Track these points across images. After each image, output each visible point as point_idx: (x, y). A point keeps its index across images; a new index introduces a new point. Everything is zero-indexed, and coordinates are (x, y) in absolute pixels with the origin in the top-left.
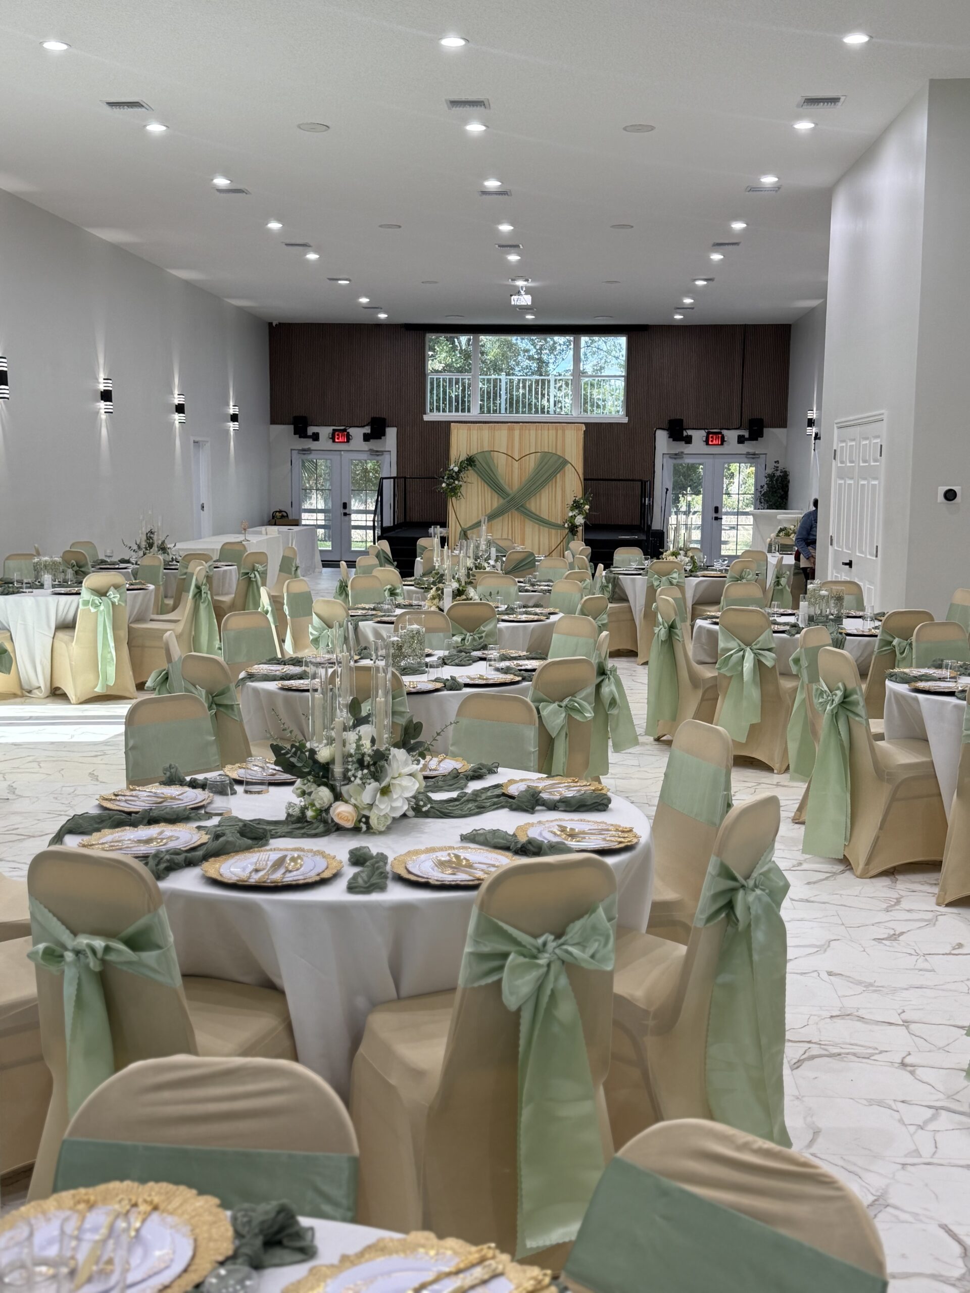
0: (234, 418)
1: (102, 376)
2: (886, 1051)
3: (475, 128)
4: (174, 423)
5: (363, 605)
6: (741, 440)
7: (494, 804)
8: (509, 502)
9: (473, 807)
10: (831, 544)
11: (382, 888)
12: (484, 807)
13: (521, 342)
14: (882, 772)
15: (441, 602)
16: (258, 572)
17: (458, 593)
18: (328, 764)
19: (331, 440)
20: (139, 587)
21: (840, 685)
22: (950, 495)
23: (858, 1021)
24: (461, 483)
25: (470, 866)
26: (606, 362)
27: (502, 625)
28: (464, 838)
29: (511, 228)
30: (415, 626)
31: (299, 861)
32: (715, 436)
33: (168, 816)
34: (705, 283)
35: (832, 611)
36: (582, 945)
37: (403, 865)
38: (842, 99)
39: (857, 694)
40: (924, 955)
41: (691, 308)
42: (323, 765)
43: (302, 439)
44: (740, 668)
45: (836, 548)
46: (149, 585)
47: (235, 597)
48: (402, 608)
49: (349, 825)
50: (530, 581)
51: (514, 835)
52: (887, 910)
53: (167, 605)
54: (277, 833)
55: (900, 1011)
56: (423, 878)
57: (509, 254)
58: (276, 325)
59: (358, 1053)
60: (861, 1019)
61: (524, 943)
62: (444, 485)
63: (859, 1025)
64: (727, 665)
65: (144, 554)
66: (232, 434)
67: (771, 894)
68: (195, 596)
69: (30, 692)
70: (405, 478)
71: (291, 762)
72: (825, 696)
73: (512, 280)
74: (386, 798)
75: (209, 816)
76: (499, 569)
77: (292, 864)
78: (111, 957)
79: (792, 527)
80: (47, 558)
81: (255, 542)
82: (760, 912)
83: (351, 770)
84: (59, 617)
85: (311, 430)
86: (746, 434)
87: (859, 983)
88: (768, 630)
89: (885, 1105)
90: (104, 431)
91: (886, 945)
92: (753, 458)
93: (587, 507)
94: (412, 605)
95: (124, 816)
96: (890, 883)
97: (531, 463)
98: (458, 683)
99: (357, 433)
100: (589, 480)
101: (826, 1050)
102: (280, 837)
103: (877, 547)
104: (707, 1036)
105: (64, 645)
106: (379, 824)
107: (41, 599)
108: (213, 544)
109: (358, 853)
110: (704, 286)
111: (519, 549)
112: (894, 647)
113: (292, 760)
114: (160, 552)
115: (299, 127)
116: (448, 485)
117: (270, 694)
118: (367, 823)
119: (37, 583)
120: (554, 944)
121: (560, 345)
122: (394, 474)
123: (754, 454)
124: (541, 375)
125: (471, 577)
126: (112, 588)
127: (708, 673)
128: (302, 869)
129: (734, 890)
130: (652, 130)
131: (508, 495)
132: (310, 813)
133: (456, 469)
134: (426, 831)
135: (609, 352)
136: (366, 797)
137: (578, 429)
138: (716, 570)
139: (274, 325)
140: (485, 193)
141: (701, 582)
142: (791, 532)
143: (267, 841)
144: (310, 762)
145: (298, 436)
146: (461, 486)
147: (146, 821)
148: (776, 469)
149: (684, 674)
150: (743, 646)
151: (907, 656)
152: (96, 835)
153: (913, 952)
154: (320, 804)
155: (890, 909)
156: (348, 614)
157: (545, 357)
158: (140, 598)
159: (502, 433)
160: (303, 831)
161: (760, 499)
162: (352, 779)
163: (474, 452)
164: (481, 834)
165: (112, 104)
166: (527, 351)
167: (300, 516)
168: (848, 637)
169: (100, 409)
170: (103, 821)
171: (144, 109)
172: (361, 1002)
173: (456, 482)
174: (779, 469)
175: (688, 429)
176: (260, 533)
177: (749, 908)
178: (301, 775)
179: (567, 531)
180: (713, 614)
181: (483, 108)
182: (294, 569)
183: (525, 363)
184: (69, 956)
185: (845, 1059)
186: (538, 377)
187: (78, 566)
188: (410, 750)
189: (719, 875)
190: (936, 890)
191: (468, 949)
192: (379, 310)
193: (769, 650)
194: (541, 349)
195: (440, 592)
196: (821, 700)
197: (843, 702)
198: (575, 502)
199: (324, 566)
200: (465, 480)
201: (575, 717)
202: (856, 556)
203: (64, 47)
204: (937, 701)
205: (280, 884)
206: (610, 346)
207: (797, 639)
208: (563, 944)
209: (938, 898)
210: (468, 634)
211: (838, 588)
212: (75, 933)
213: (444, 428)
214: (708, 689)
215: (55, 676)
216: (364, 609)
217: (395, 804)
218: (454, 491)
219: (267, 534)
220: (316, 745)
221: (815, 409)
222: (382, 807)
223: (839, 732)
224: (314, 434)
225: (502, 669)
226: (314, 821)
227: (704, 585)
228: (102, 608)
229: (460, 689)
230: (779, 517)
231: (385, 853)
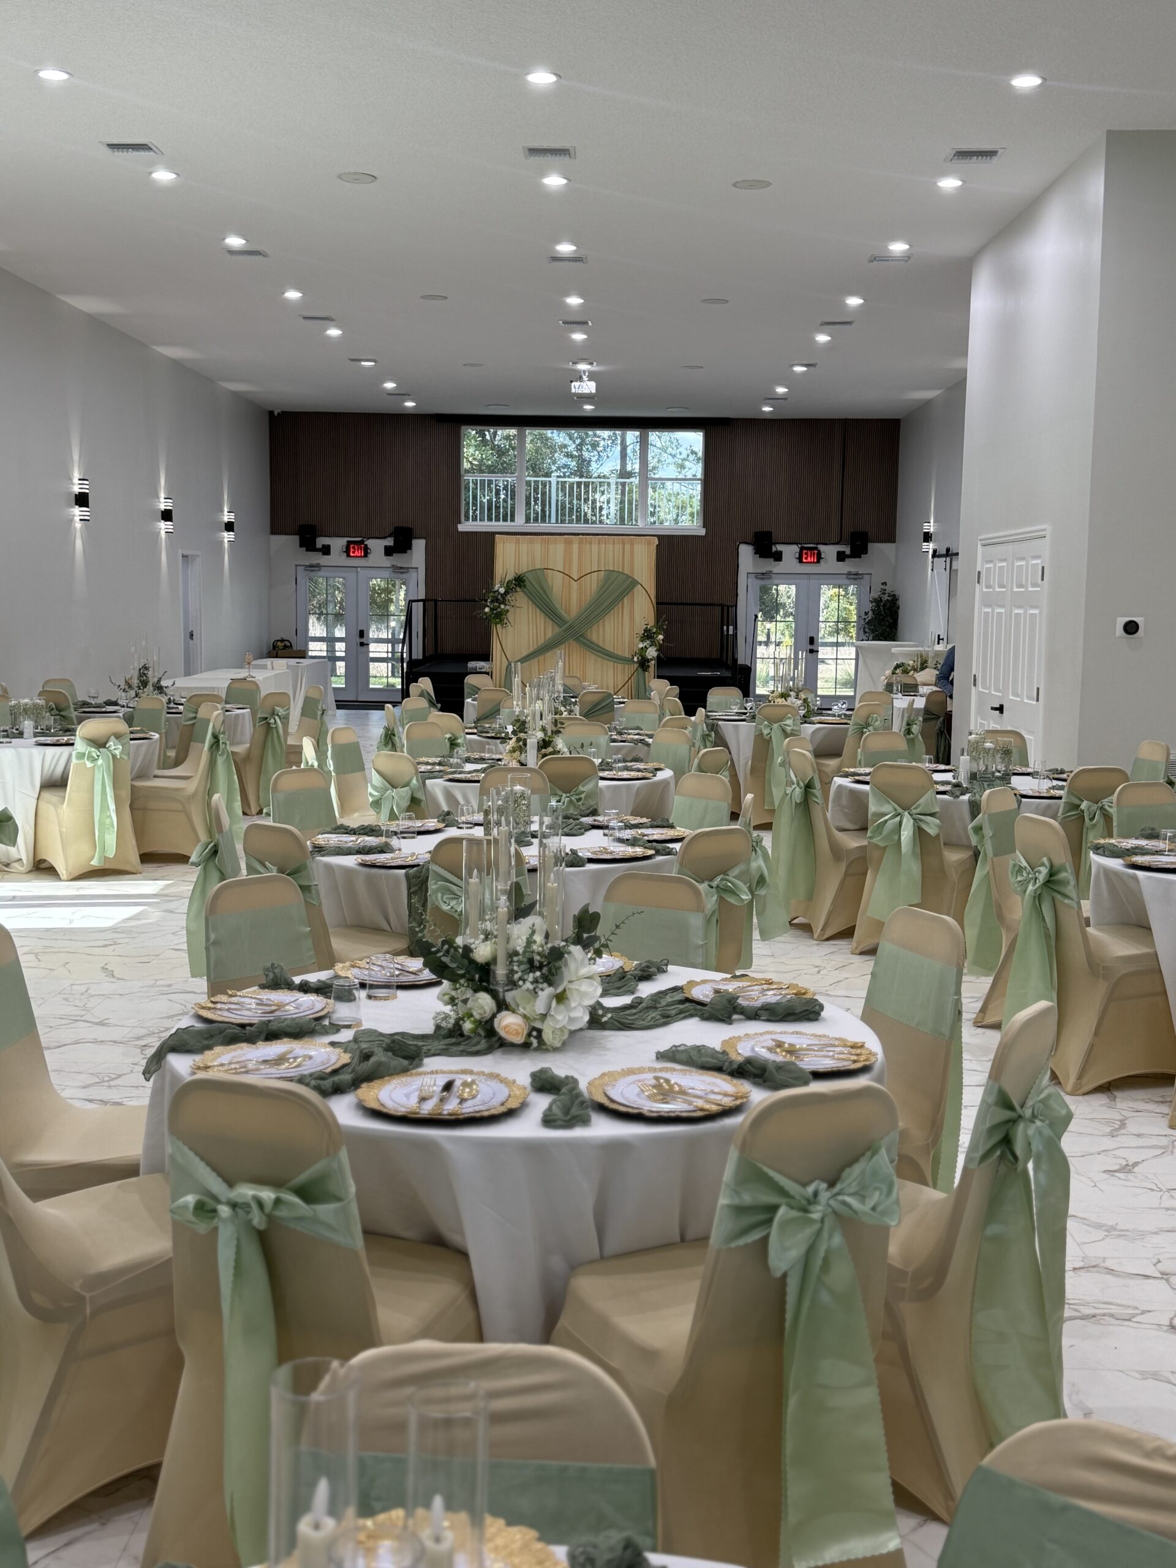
0: (229, 527)
1: (76, 476)
2: (1149, 1311)
3: (554, 181)
4: (159, 532)
5: (425, 759)
6: (841, 557)
7: (681, 1012)
8: (566, 631)
9: (658, 1017)
10: (975, 685)
11: (585, 1122)
12: (668, 1017)
13: (558, 436)
14: (1097, 967)
15: (523, 755)
16: (279, 717)
17: (544, 744)
18: (488, 964)
19: (345, 554)
20: (142, 735)
21: (1045, 860)
22: (1131, 628)
23: (1106, 1274)
24: (508, 607)
25: (683, 1092)
26: (659, 461)
27: (602, 783)
28: (661, 1056)
29: (581, 301)
30: (518, 788)
31: (475, 1087)
32: (809, 552)
33: (289, 1030)
34: (804, 369)
35: (999, 768)
36: (861, 1195)
37: (601, 1090)
38: (1000, 151)
39: (1067, 871)
40: (1169, 1190)
41: (784, 398)
42: (482, 965)
43: (310, 553)
44: (896, 837)
45: (981, 690)
46: (153, 734)
47: (250, 748)
48: (472, 763)
49: (519, 1040)
50: (615, 728)
51: (724, 1053)
52: (1112, 1135)
53: (169, 757)
54: (429, 1050)
55: (1155, 1261)
56: (633, 1108)
57: (574, 331)
58: (278, 414)
59: (559, 1325)
60: (1110, 1271)
61: (792, 1193)
62: (487, 610)
63: (1109, 1278)
64: (881, 833)
65: (137, 695)
66: (226, 545)
67: (1051, 1125)
68: (211, 747)
69: (7, 865)
70: (436, 601)
71: (441, 961)
72: (1025, 874)
73: (573, 363)
74: (562, 1007)
75: (336, 1028)
76: (578, 714)
77: (467, 1090)
78: (282, 1213)
79: (911, 663)
80: (26, 701)
81: (261, 678)
82: (1041, 1148)
83: (517, 972)
84: (45, 771)
85: (321, 541)
86: (847, 550)
87: (1099, 1226)
88: (931, 791)
89: (1163, 1379)
90: (79, 543)
91: (1120, 1178)
92: (855, 579)
93: (661, 637)
94: (484, 759)
95: (238, 1030)
96: (1108, 1101)
97: (592, 584)
98: (581, 858)
99: (377, 546)
100: (662, 604)
101: (1076, 1310)
102: (434, 1055)
103: (1038, 689)
104: (973, 1301)
105: (52, 808)
106: (554, 1038)
107: (23, 751)
108: (218, 680)
109: (543, 1076)
110: (803, 373)
111: (593, 688)
112: (1083, 811)
113: (444, 959)
114: (156, 692)
115: (340, 177)
116: (492, 609)
117: (347, 871)
118: (539, 1036)
119: (14, 731)
120: (828, 1194)
121: (604, 439)
122: (422, 596)
123: (857, 574)
124: (581, 476)
125: (559, 726)
126: (113, 738)
127: (852, 842)
128: (479, 1096)
129: (1013, 1122)
130: (768, 186)
131: (566, 623)
132: (468, 1026)
133: (502, 590)
134: (608, 1046)
135: (664, 449)
136: (540, 1006)
137: (649, 543)
138: (834, 715)
139: (276, 414)
140: (556, 259)
141: (819, 729)
142: (909, 668)
143: (422, 1060)
144: (466, 962)
145: (304, 549)
146: (508, 611)
147: (263, 1036)
148: (883, 592)
149: (823, 843)
150: (900, 810)
151: (1097, 822)
152: (208, 1054)
153: (1155, 1188)
154: (478, 1014)
155: (1115, 1133)
156: (417, 769)
157: (586, 455)
158: (143, 749)
159: (558, 547)
160: (461, 1048)
161: (864, 628)
162: (521, 983)
163: (523, 569)
164: (683, 1051)
165: (112, 146)
166: (565, 446)
167: (307, 645)
168: (1023, 800)
169: (74, 516)
170: (212, 1036)
171: (152, 153)
172: (557, 1263)
173: (502, 606)
174: (887, 592)
175: (778, 543)
176: (265, 667)
177: (1030, 1144)
178: (454, 979)
179: (636, 666)
180: (852, 770)
181: (567, 158)
182: (320, 713)
183: (563, 461)
184: (224, 1211)
185: (1102, 1322)
186: (577, 479)
187: (57, 710)
188: (585, 946)
189: (996, 1104)
190: (1165, 1109)
191: (723, 1201)
192: (407, 397)
193: (932, 815)
194: (581, 444)
195: (521, 743)
196: (1019, 879)
197: (1048, 881)
198: (646, 631)
199: (339, 707)
200: (512, 604)
201: (729, 900)
202: (1010, 700)
203: (64, 76)
204: (1161, 880)
205: (461, 1117)
206: (665, 442)
207: (963, 802)
208: (838, 1194)
209: (1170, 1120)
210: (564, 795)
211: (1005, 739)
212: (231, 1184)
213: (487, 540)
214: (853, 861)
215: (39, 846)
216: (427, 764)
217: (574, 1014)
218: (499, 617)
219: (273, 669)
220: (472, 941)
221: (932, 521)
222: (559, 1017)
223: (1043, 917)
224: (324, 546)
225: (627, 840)
226: (472, 1035)
227: (822, 732)
228: (100, 762)
229: (583, 866)
230: (894, 650)
231: (575, 1077)
